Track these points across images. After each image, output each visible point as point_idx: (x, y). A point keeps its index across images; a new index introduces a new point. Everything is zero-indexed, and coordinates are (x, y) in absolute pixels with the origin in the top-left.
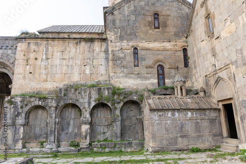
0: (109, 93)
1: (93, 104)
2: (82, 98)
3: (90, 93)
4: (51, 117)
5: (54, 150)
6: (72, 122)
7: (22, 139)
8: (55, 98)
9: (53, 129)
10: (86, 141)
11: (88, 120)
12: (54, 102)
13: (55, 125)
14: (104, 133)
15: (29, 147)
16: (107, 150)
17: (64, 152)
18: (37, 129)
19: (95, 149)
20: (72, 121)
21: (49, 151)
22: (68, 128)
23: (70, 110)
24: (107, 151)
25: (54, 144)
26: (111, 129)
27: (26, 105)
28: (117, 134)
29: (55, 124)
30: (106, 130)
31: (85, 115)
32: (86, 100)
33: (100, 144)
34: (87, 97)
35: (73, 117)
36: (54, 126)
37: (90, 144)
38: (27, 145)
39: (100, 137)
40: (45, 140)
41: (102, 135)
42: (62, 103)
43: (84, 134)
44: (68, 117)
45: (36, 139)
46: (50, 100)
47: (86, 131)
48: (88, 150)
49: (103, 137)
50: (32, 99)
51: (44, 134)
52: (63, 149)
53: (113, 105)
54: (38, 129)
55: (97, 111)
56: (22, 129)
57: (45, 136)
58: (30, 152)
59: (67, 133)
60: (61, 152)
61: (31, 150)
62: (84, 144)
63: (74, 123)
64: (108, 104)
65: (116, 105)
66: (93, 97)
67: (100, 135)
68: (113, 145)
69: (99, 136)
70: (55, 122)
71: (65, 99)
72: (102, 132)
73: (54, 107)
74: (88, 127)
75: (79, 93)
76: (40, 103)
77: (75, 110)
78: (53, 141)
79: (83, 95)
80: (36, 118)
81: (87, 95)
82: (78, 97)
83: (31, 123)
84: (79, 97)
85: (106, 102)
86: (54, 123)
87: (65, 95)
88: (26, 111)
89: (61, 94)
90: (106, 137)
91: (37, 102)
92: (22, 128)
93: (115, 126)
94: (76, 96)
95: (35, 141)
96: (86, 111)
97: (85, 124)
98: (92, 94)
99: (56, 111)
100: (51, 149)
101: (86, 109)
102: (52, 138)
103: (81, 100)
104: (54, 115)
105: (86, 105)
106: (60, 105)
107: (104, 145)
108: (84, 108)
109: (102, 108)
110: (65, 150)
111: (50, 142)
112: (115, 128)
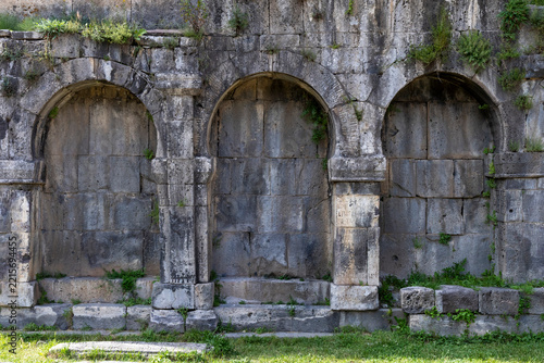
0: (484, 19)
1: (396, 80)
2: (334, 44)
3: (379, 17)
4: (173, 149)
5: (198, 315)
6: (272, 177)
7: (26, 259)
8: (186, 41)
9: (190, 211)
10: (361, 276)
11: (371, 170)
12: (180, 63)
13: (196, 192)
14: (445, 239)
15: (63, 296)
16: (481, 327)
17: (249, 328)
18: (91, 207)
19: (417, 321)
20: (274, 172)
21: (175, 322)
22: (253, 208)
23: (260, 109)
24: (482, 333)
25: (197, 289)
26: (481, 215)
27: (34, 79)
28: (528, 244)
29: (197, 182)
30: (455, 223)
31: (352, 139)
32: (358, 59)
33: (445, 298)
34: (364, 40)
35: (276, 153)
36: (189, 195)
37: (384, 295)
38: (56, 288)
39: (425, 260)
40: (136, 263)
41: (434, 248)
42: (225, 73)
43: (350, 240)
44: (251, 148)
45: (92, 260)
46: (158, 56)
47: (362, 228)
48: (371, 323)
49: (440, 256)
50: (63, 49)
51: (132, 235)
52: (243, 311)
53: (510, 84)
54: (95, 208)
55: (408, 120)
56: (25, 206)
57: (136, 243)
58: (77, 325)
59: (250, 234)
60: (232, 328)
61: (78, 311)
62: (352, 290)
63: (284, 184)
64: (480, 80)
65: (525, 86)
66: (398, 41)
67: (425, 249)
68: (513, 304)
69: (418, 255)
70: (197, 175)
71: (241, 52)
72: (435, 230)
73: (186, 92)
74: (368, 203)
75: (318, 17)
76: (107, 68)
77: (288, 114)
78: (192, 270)
79: (340, 27)
80: (82, 152)
81: (364, 30)
82: (311, 39)
83: (59, 178)
84: (318, 37)
85: (467, 72)
86: (188, 177)
87: (239, 26)
88: (36, 110)
89: (218, 20)
90: (458, 259)
91: (91, 63)
92: (23, 203)
93: (518, 205)
94: (302, 35)
95: (87, 270)
96: (359, 116)
97: (357, 187)
98: (389, 21)
99: (196, 114)
100: (185, 312)
101: (360, 106)
102: (187, 256)
103: (331, 60)
104: (188, 136)
105: (361, 88)
106: (216, 81)
107: (466, 300)
108: (349, 100)
109: (435, 109)
110: (252, 321)
111: (174, 274)
112: (519, 214)
